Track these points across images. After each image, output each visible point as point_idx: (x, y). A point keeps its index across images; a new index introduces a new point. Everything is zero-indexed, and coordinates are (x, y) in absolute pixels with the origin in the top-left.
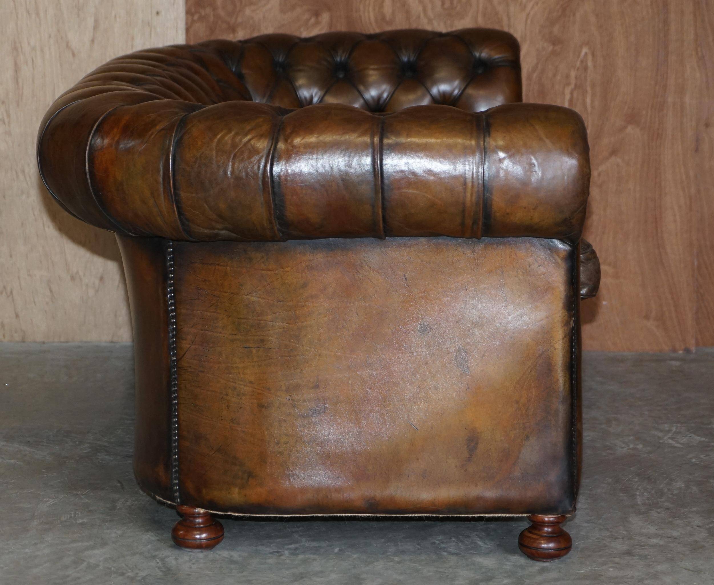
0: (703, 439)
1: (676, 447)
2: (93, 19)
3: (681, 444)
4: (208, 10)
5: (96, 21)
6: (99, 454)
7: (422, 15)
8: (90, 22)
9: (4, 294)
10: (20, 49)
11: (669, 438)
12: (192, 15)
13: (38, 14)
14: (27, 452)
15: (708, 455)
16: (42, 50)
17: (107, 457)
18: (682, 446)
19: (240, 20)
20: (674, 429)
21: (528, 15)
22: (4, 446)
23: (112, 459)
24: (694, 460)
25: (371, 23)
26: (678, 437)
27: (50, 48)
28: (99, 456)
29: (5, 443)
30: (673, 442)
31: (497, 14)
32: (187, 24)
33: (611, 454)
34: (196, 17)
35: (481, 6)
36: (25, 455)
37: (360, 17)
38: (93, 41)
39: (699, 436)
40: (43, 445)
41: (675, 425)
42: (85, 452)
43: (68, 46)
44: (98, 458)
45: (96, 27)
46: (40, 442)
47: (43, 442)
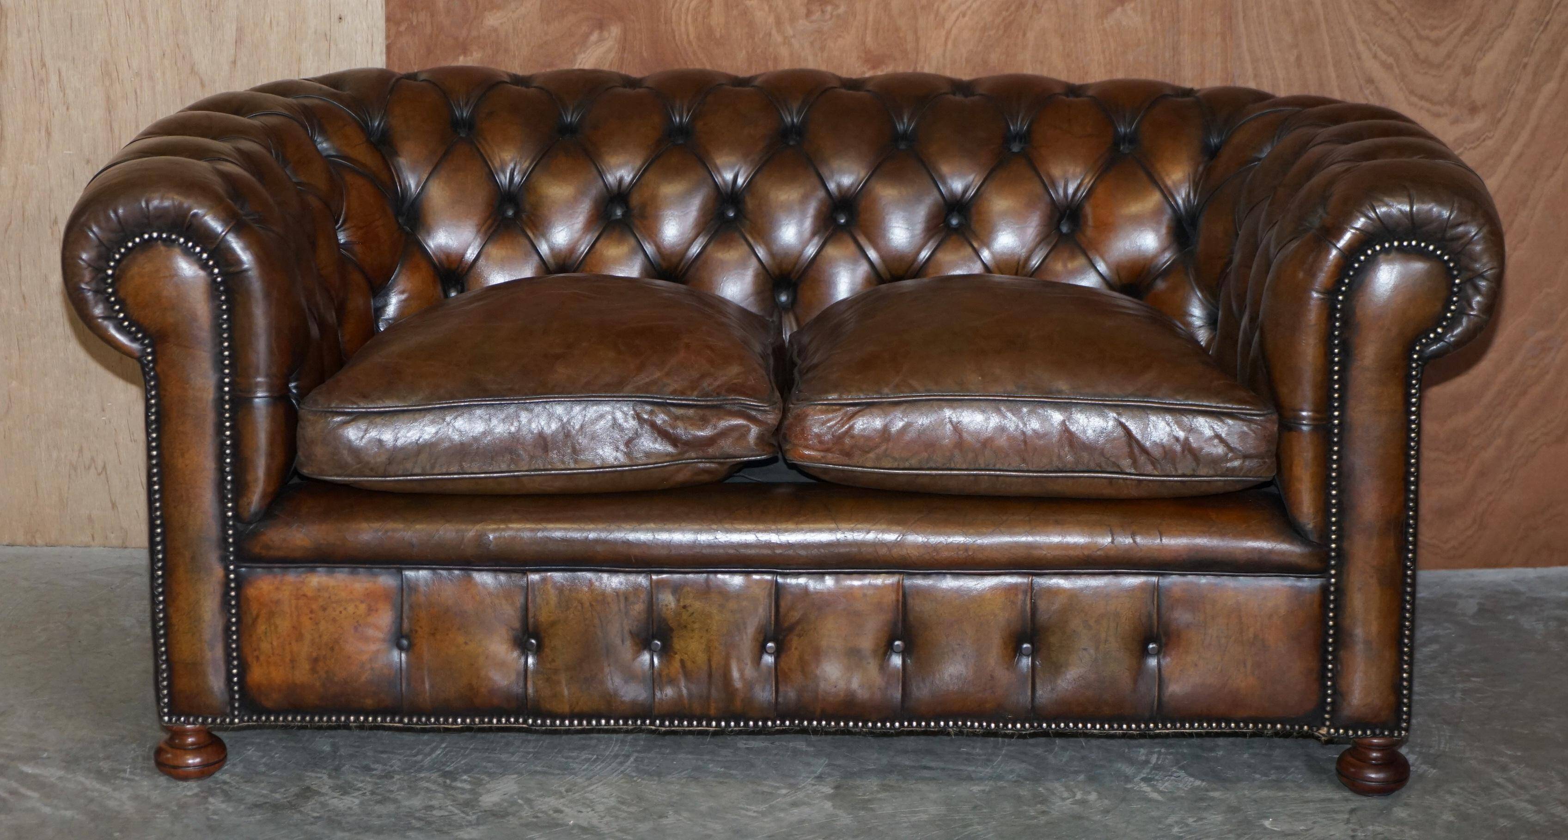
0: (1198, 783)
1: (1150, 800)
2: (234, 27)
3: (1161, 792)
4: (423, 16)
5: (240, 30)
6: (211, 800)
7: (774, 32)
8: (230, 32)
9: (92, 470)
10: (115, 75)
11: (1143, 779)
12: (398, 23)
13: (144, 19)
14: (96, 794)
15: (1201, 819)
16: (151, 78)
17: (223, 806)
18: (1160, 798)
19: (474, 33)
20: (1154, 759)
21: (949, 32)
22: (60, 778)
23: (230, 810)
24: (1176, 830)
25: (690, 43)
26: (1157, 777)
27: (164, 74)
28: (210, 804)
29: (61, 773)
30: (1148, 789)
31: (897, 29)
32: (388, 37)
33: (1044, 812)
34: (403, 28)
35: (871, 18)
36: (91, 800)
37: (673, 31)
38: (234, 63)
39: (1192, 775)
40: (123, 779)
41: (1156, 750)
42: (189, 793)
43: (193, 71)
44: (207, 809)
45: (238, 41)
46: (120, 771)
47: (125, 771)
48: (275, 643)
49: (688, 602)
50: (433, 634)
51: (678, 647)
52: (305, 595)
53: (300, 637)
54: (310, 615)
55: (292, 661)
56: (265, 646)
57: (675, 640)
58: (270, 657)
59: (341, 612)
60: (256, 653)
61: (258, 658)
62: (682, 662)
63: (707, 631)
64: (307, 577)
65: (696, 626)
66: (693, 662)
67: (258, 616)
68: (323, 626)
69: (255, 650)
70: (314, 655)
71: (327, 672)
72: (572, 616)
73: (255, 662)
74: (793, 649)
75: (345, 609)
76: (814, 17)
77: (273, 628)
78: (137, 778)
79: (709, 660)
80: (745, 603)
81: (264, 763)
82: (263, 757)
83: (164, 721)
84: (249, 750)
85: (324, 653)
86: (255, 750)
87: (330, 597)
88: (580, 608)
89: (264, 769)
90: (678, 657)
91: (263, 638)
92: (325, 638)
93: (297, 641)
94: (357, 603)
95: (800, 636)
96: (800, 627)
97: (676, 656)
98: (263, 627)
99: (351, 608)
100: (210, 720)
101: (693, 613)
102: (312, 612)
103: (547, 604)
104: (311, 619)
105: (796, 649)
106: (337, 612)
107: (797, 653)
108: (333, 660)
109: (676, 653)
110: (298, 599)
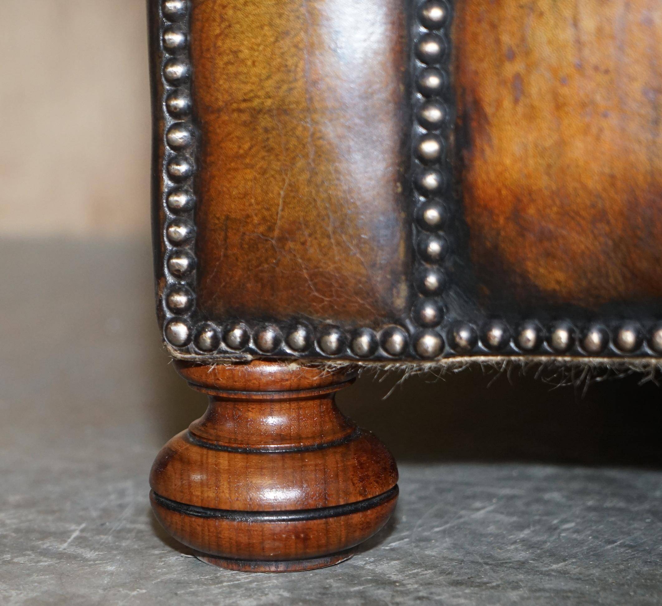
46: (45, 535)
47: (63, 535)
78: (89, 554)
81: (523, 540)
82: (521, 527)
83: (173, 339)
84: (478, 510)
86: (495, 511)
89: (523, 555)
100: (333, 339)
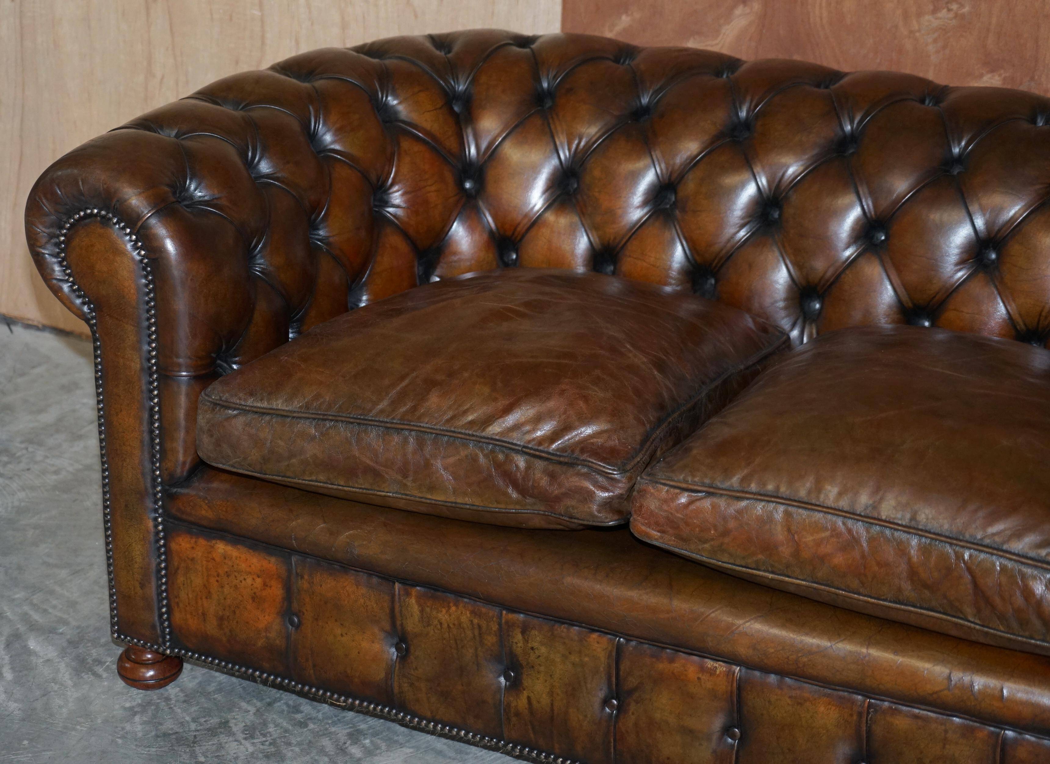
7: (901, 25)
48: (190, 596)
49: (535, 645)
50: (317, 620)
51: (527, 684)
52: (213, 559)
53: (209, 595)
54: (217, 578)
55: (204, 614)
56: (183, 595)
57: (524, 676)
58: (186, 606)
59: (241, 582)
60: (177, 600)
61: (178, 604)
62: (529, 698)
63: (551, 676)
64: (216, 543)
65: (542, 669)
66: (538, 702)
67: (178, 568)
68: (227, 589)
69: (176, 597)
70: (220, 613)
71: (230, 631)
72: (432, 632)
73: (176, 607)
74: (630, 713)
75: (245, 579)
76: (939, 15)
77: (189, 582)
79: (552, 704)
80: (586, 659)
83: (114, 637)
85: (228, 614)
87: (233, 566)
88: (439, 627)
90: (525, 693)
91: (182, 588)
92: (229, 602)
93: (206, 598)
94: (255, 577)
95: (637, 702)
96: (637, 694)
97: (525, 692)
98: (182, 579)
99: (249, 581)
100: (149, 645)
101: (539, 656)
102: (218, 576)
103: (412, 616)
104: (217, 581)
105: (633, 714)
106: (238, 581)
107: (633, 717)
108: (235, 622)
109: (524, 690)
110: (208, 561)
